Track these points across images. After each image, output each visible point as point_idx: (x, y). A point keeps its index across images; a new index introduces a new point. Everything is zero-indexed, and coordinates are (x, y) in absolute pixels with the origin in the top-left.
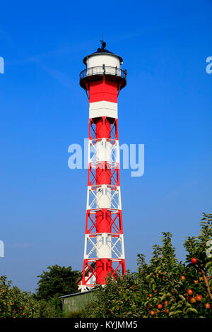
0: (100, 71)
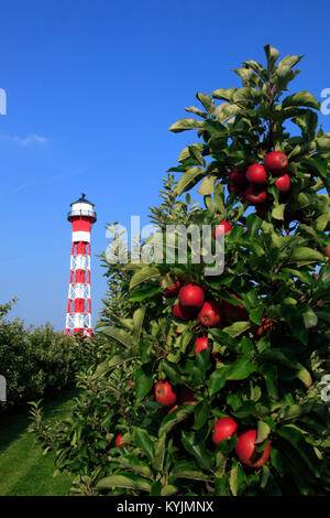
0: (78, 213)
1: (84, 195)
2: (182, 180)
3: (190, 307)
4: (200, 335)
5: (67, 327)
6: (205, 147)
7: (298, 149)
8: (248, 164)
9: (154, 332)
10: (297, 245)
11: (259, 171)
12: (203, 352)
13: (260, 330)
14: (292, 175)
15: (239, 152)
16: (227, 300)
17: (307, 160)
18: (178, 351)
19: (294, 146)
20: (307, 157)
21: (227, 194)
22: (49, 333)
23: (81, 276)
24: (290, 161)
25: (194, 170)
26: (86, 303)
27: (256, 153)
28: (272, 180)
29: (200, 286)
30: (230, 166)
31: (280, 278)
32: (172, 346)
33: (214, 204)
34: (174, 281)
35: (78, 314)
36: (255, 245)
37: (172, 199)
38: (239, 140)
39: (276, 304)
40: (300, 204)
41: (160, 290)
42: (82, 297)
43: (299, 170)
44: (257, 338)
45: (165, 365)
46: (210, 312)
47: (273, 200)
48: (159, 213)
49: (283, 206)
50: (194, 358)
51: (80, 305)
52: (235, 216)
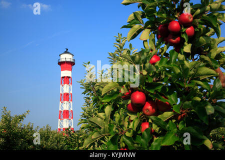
0: (64, 60)
1: (67, 49)
2: (130, 32)
3: (138, 104)
4: (144, 121)
5: (59, 127)
6: (143, 13)
7: (199, 11)
8: (169, 21)
9: (117, 120)
10: (200, 67)
11: (175, 25)
12: (146, 130)
13: (179, 117)
14: (195, 27)
15: (163, 14)
16: (160, 100)
17: (204, 17)
18: (132, 130)
19: (196, 9)
20: (204, 15)
21: (156, 40)
22: (48, 131)
23: (66, 97)
24: (194, 18)
25: (137, 27)
26: (70, 113)
27: (173, 15)
28: (184, 30)
29: (143, 92)
30: (157, 23)
31: (190, 86)
32: (128, 127)
33: (149, 45)
34: (128, 90)
35: (65, 119)
36: (175, 68)
37: (121, 48)
38: (163, 7)
39: (188, 100)
40: (200, 43)
41: (120, 95)
42: (68, 109)
43: (200, 23)
44: (178, 122)
45: (125, 138)
46: (150, 107)
47: (185, 41)
48: (114, 56)
49: (190, 45)
50: (141, 134)
51: (66, 114)
52: (162, 52)
